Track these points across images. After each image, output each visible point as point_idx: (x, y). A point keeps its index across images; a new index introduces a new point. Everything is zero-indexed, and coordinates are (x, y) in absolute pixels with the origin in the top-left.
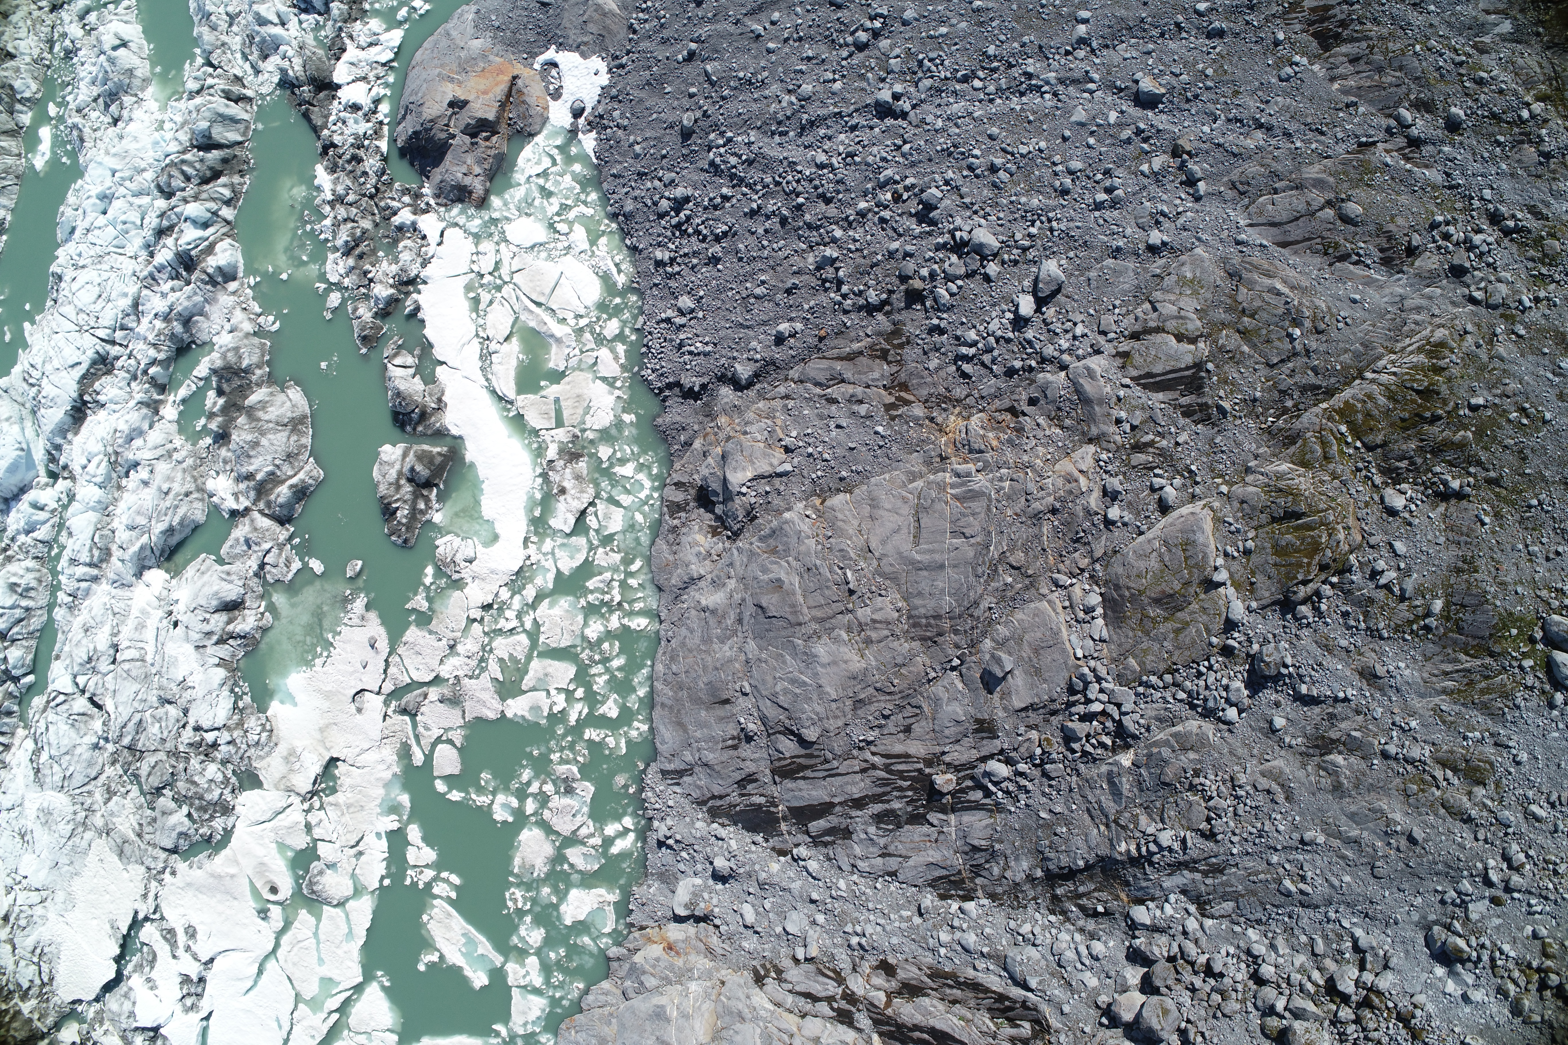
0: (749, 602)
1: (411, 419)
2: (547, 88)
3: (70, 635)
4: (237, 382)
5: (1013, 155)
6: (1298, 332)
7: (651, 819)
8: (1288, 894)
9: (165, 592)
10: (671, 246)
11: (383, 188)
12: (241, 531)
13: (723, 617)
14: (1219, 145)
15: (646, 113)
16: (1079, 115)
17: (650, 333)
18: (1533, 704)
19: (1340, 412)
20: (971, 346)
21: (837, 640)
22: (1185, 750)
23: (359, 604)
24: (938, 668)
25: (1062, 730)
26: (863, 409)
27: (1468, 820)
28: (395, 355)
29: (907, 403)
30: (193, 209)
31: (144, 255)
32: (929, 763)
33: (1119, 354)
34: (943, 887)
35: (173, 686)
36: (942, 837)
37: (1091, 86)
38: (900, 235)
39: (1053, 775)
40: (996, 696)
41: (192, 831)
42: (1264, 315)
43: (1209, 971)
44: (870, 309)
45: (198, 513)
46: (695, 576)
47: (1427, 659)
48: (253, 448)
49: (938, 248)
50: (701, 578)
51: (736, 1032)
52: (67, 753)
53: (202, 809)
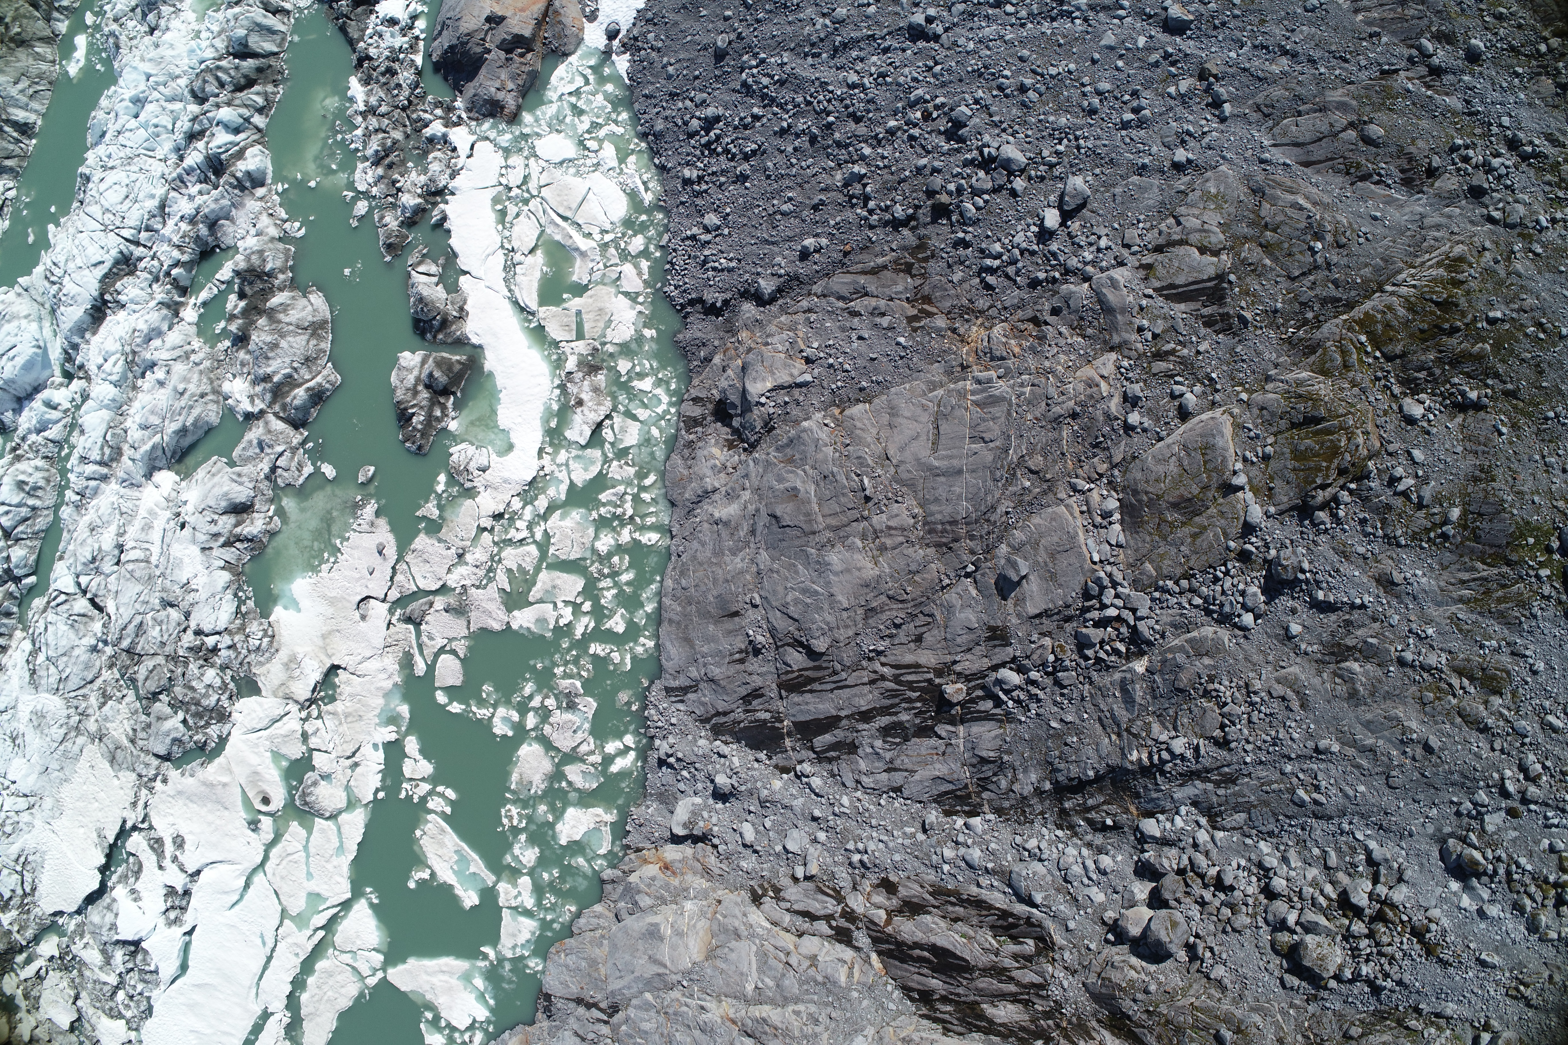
0: (764, 511)
1: (432, 326)
2: (583, 10)
3: (75, 534)
4: (259, 285)
5: (1042, 76)
6: (1319, 245)
7: (652, 738)
8: (1302, 804)
9: (174, 494)
10: (699, 164)
11: (415, 101)
12: (255, 433)
13: (736, 528)
14: (1245, 70)
15: (680, 35)
16: (1109, 39)
17: (675, 250)
18: (1549, 613)
19: (1360, 322)
20: (995, 258)
21: (850, 548)
22: (1200, 655)
23: (369, 510)
24: (952, 575)
25: (1076, 637)
26: (885, 321)
27: (1485, 730)
28: (420, 263)
29: (930, 315)
30: (226, 114)
31: (173, 158)
32: (939, 673)
33: (1142, 266)
34: (949, 801)
35: (176, 588)
36: (950, 749)
37: (1121, 12)
38: (928, 152)
39: (1065, 683)
40: (1010, 602)
41: (186, 738)
42: (1287, 229)
43: (1219, 885)
44: (896, 224)
45: (212, 414)
46: (710, 488)
47: (1444, 568)
48: (272, 349)
49: (966, 164)
50: (715, 490)
51: (732, 950)
52: (64, 654)
53: (198, 715)
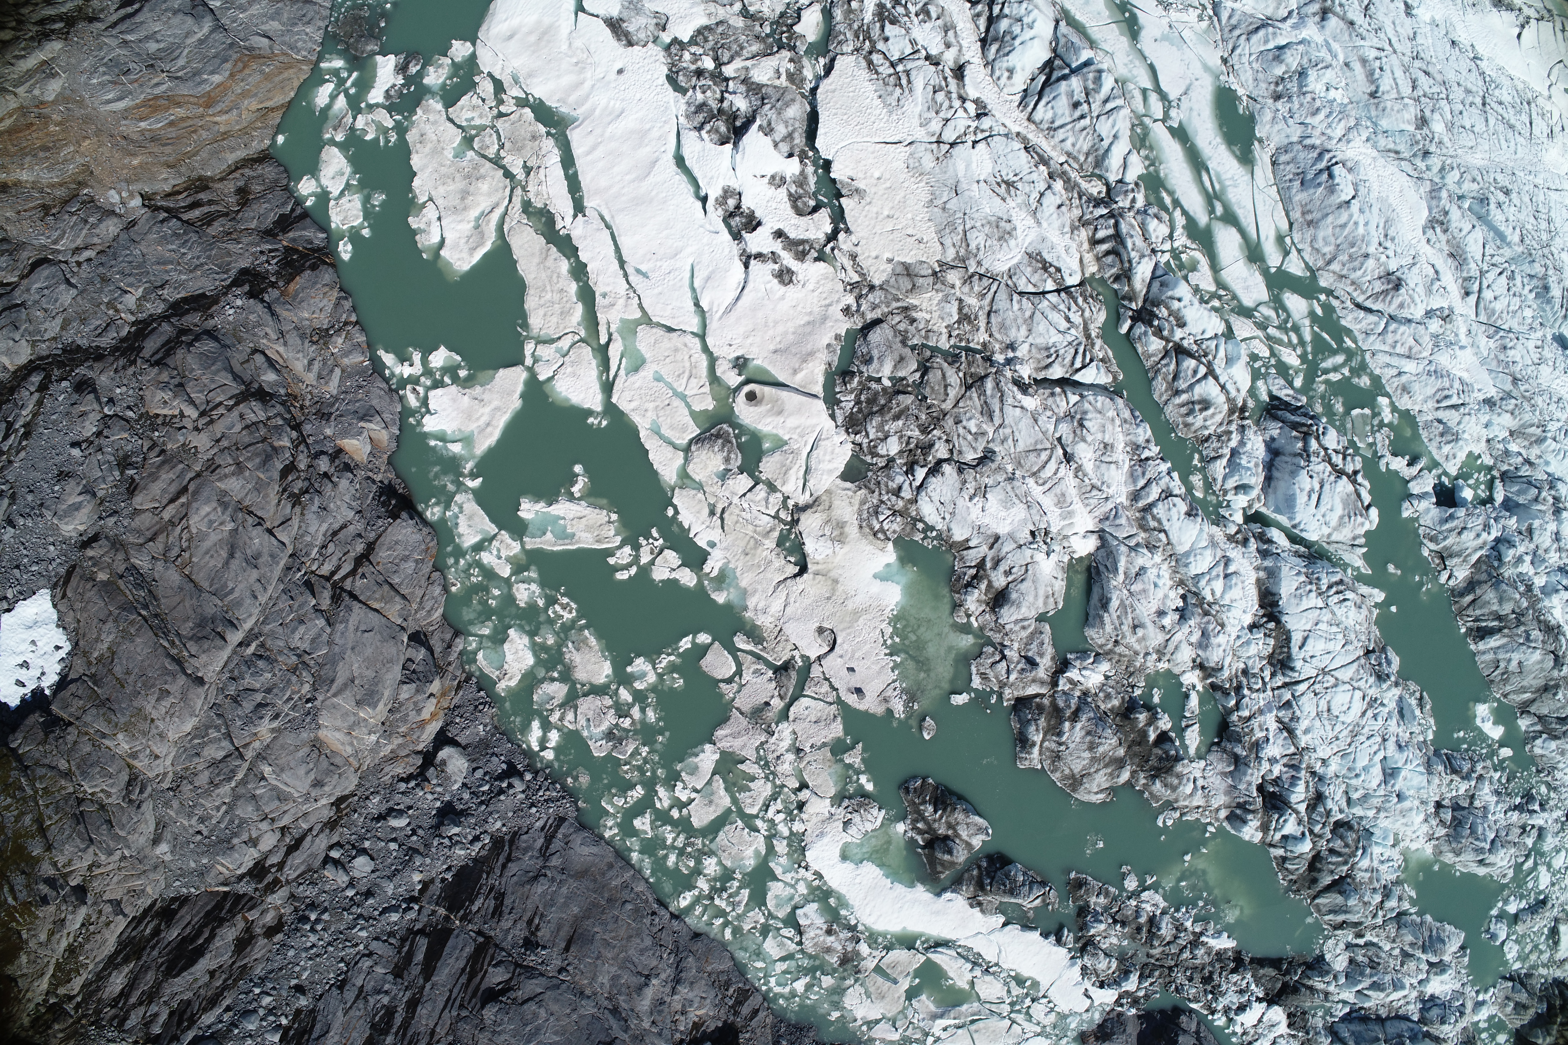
0: (623, 1035)
1: (988, 874)
3: (1118, 425)
4: (1153, 762)
7: (536, 773)
9: (1066, 544)
11: (1167, 983)
12: (1046, 663)
13: (629, 995)
23: (898, 707)
28: (1044, 901)
31: (1319, 771)
45: (1095, 636)
46: (679, 987)
48: (1091, 743)
50: (674, 991)
51: (308, 773)
52: (1032, 317)
53: (871, 401)
